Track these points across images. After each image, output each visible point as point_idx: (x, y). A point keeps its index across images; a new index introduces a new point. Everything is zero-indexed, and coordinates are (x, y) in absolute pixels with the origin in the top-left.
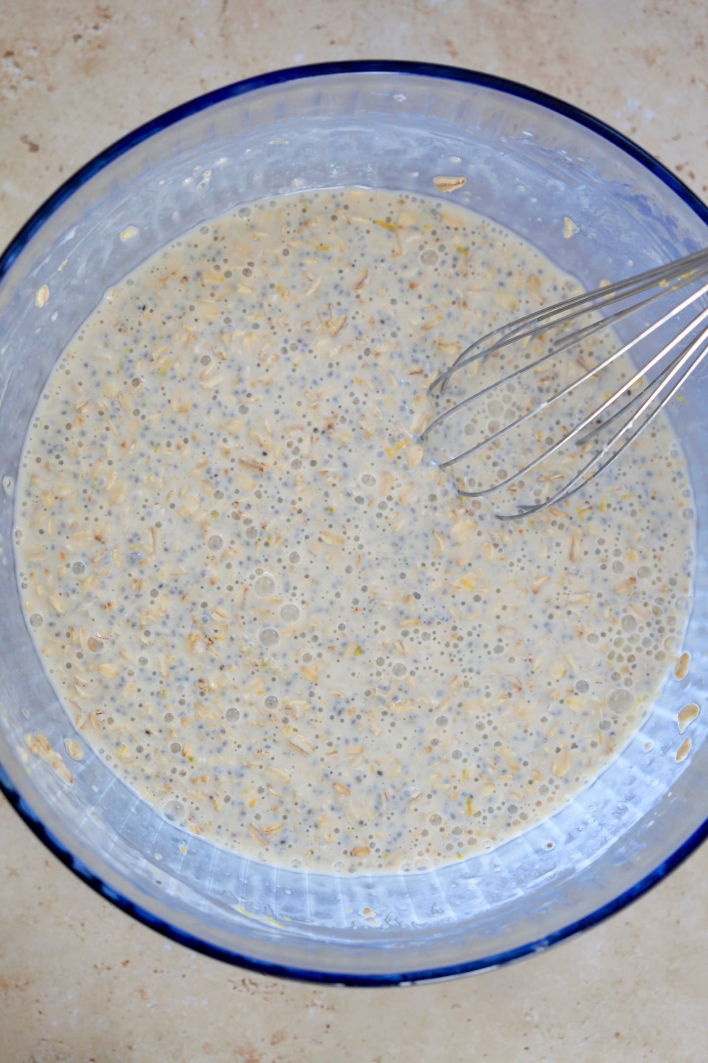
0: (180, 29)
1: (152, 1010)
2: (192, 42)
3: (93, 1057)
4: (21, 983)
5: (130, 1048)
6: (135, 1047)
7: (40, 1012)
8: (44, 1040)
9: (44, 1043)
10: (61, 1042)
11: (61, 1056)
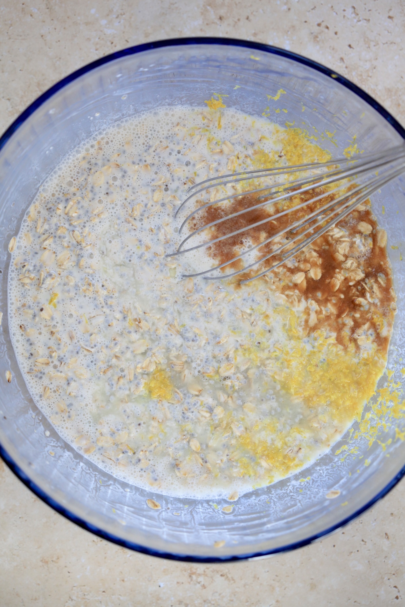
0: (23, 10)
1: (131, 558)
2: (31, 15)
3: (104, 590)
4: (54, 559)
5: (123, 581)
6: (126, 579)
7: (69, 572)
8: (74, 587)
9: (74, 588)
10: (84, 586)
11: (86, 593)
